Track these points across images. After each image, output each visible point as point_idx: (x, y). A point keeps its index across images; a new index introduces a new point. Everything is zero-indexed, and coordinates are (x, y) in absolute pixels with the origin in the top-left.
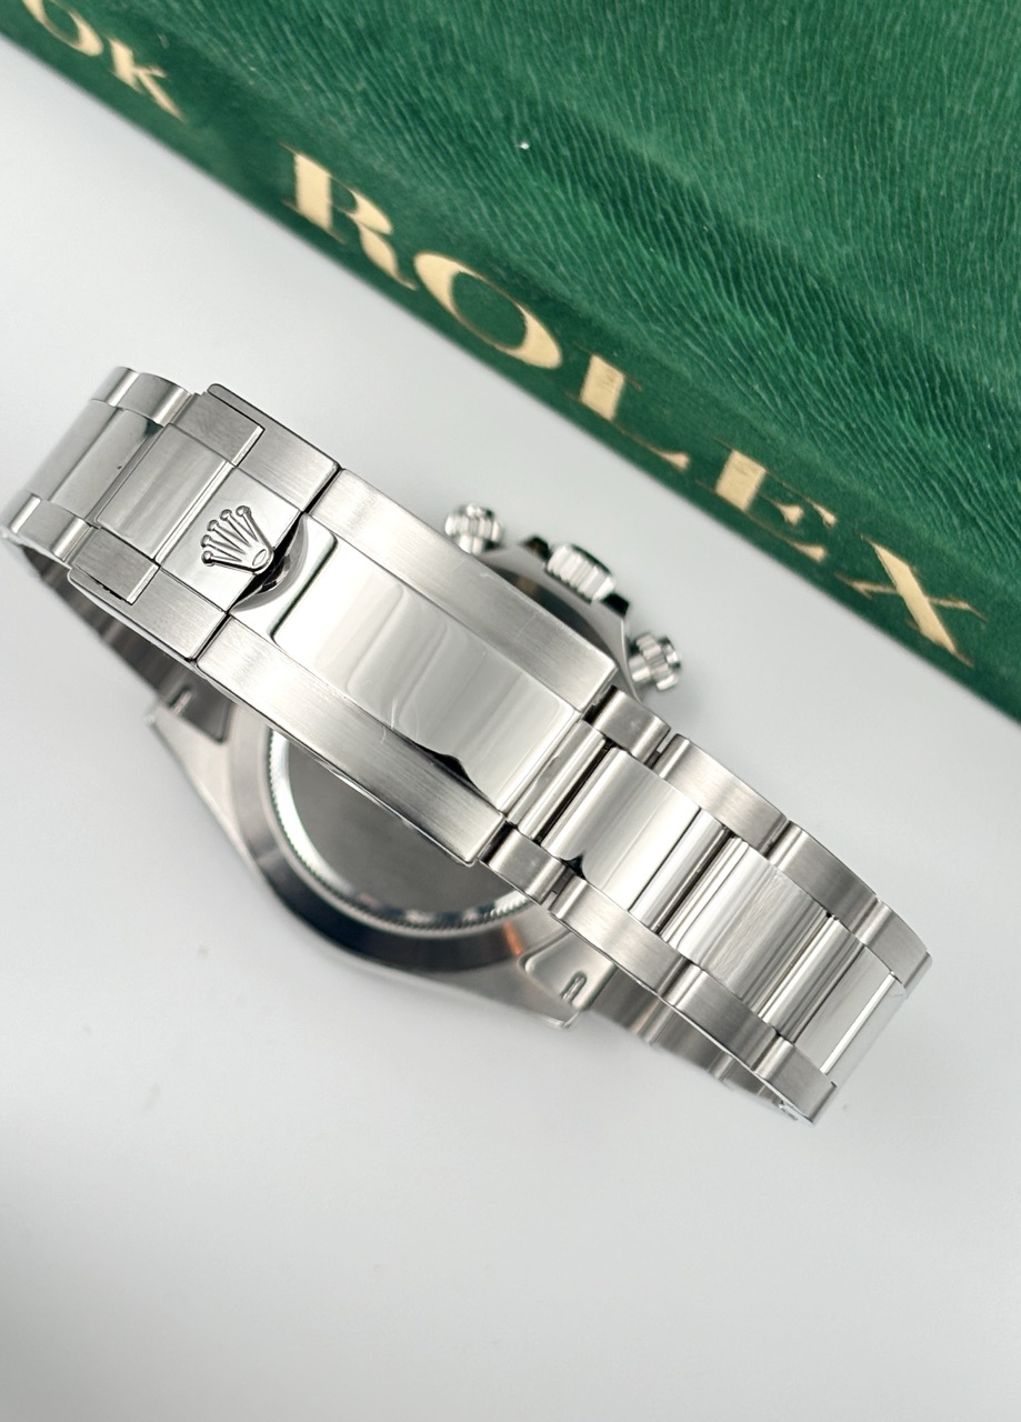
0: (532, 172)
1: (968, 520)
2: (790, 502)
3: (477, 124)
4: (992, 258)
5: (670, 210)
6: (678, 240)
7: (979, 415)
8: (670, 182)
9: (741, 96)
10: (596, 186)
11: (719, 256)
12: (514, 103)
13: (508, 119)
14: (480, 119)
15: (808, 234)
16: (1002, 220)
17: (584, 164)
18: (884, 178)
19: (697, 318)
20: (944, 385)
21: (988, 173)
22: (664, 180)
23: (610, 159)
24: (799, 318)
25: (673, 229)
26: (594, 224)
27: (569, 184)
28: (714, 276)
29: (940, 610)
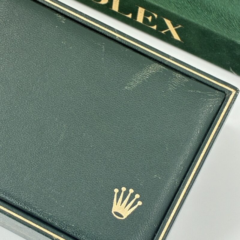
1: (178, 8)
2: (149, 16)
29: (176, 30)
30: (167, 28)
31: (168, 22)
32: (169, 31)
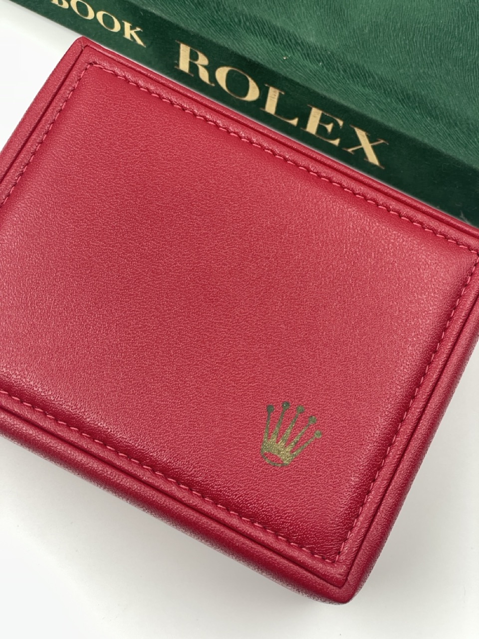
0: (248, 33)
1: (381, 110)
2: (328, 123)
3: (232, 24)
4: (376, 42)
5: (288, 39)
6: (291, 47)
7: (379, 82)
8: (286, 31)
9: (303, 8)
10: (266, 36)
11: (303, 50)
12: (241, 17)
13: (240, 21)
14: (232, 22)
15: (326, 41)
16: (377, 33)
17: (262, 30)
18: (344, 25)
19: (300, 67)
20: (369, 75)
21: (371, 21)
22: (285, 31)
23: (269, 28)
24: (327, 63)
25: (289, 44)
26: (267, 46)
27: (259, 36)
28: (302, 55)
29: (374, 148)
30: (358, 143)
31: (361, 135)
32: (362, 149)
